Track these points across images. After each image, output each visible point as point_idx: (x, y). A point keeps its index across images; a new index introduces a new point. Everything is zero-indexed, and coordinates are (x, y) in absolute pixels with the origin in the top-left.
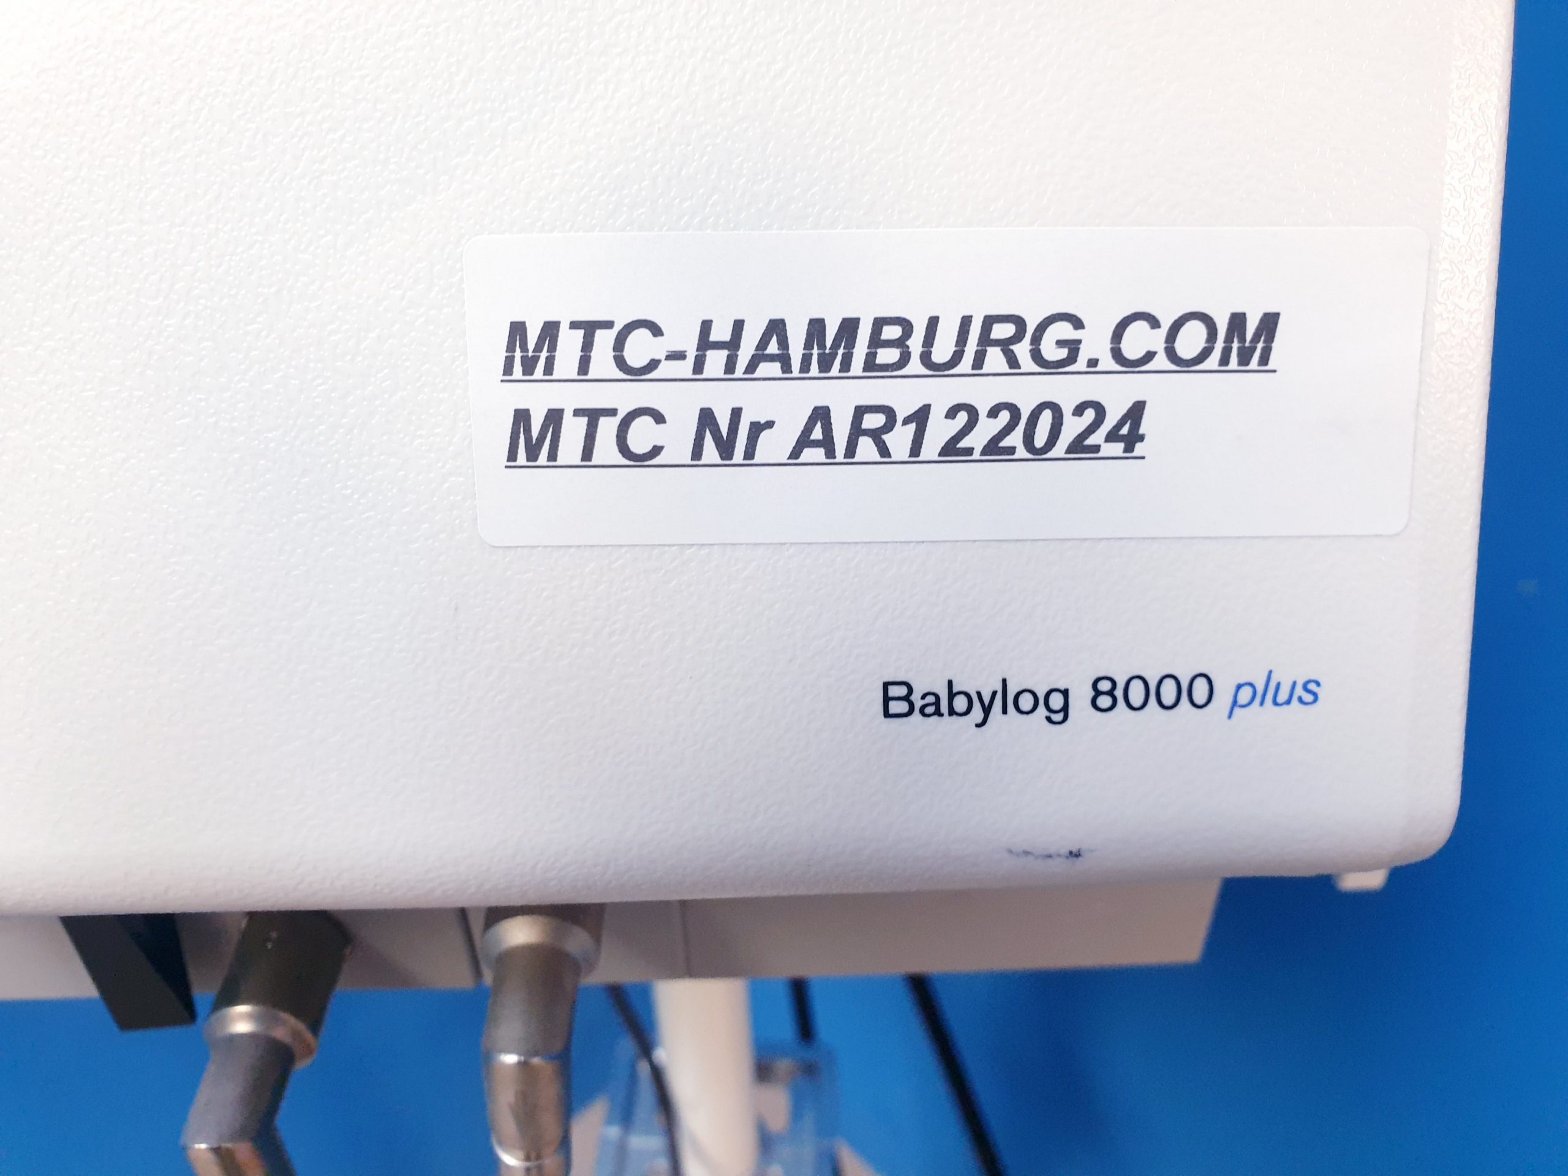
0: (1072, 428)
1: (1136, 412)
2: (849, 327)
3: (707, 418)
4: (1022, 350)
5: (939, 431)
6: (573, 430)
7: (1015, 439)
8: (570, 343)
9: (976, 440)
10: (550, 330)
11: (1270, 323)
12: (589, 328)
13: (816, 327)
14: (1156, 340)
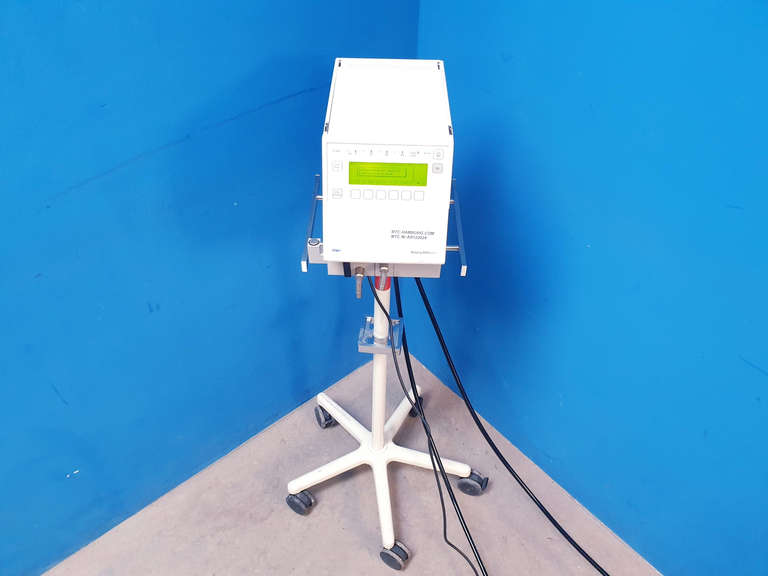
0: (422, 238)
1: (426, 237)
2: (410, 232)
3: (402, 236)
4: (420, 233)
5: (415, 237)
6: (395, 236)
7: (419, 238)
8: (395, 231)
9: (417, 238)
10: (394, 231)
11: (434, 233)
12: (396, 231)
13: (409, 232)
14: (427, 233)
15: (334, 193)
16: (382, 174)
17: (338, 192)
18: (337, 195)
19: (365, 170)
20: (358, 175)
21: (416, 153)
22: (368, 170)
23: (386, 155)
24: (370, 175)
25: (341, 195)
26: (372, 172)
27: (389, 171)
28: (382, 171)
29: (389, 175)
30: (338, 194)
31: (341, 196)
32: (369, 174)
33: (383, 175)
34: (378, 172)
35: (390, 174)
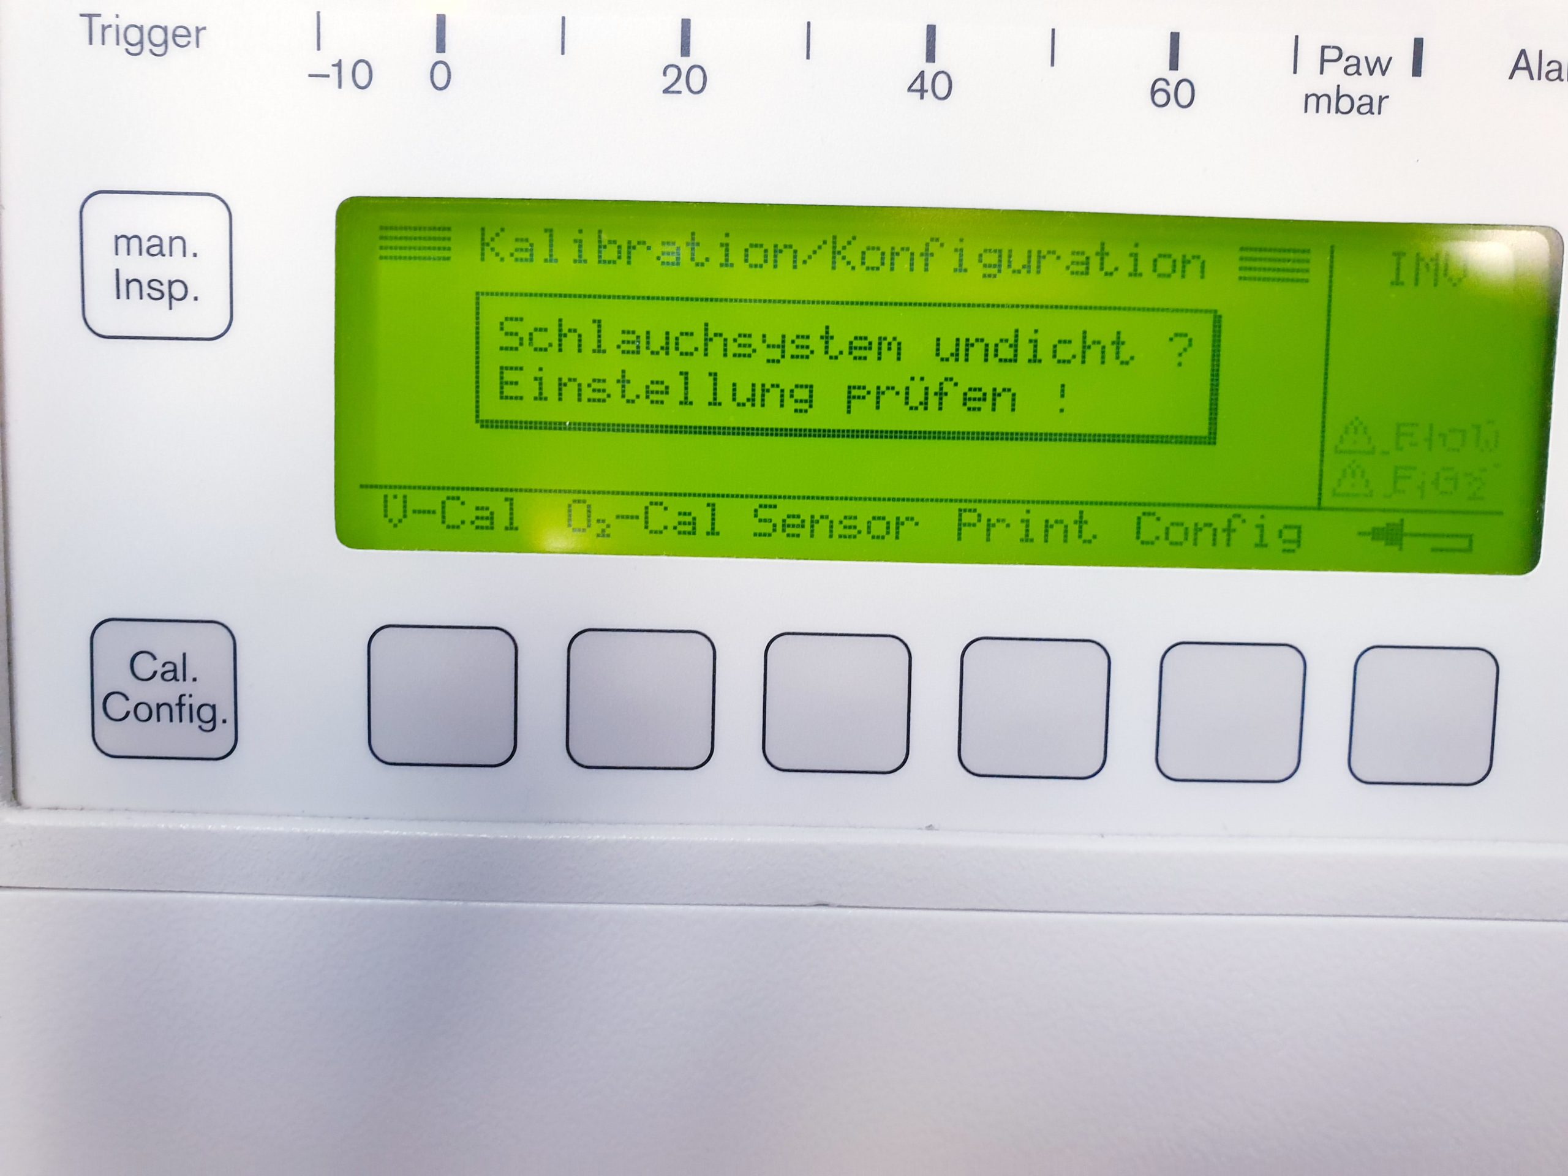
15: (116, 675)
16: (853, 394)
17: (174, 672)
18: (155, 712)
19: (590, 342)
20: (493, 409)
21: (1380, 67)
22: (633, 345)
23: (919, 87)
24: (671, 413)
25: (225, 711)
26: (698, 367)
27: (962, 350)
28: (858, 348)
29: (954, 416)
30: (168, 692)
31: (222, 737)
32: (656, 392)
33: (864, 416)
34: (789, 374)
35: (972, 399)
